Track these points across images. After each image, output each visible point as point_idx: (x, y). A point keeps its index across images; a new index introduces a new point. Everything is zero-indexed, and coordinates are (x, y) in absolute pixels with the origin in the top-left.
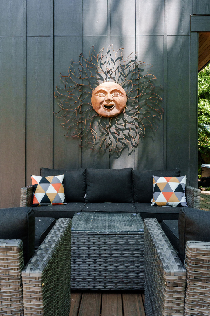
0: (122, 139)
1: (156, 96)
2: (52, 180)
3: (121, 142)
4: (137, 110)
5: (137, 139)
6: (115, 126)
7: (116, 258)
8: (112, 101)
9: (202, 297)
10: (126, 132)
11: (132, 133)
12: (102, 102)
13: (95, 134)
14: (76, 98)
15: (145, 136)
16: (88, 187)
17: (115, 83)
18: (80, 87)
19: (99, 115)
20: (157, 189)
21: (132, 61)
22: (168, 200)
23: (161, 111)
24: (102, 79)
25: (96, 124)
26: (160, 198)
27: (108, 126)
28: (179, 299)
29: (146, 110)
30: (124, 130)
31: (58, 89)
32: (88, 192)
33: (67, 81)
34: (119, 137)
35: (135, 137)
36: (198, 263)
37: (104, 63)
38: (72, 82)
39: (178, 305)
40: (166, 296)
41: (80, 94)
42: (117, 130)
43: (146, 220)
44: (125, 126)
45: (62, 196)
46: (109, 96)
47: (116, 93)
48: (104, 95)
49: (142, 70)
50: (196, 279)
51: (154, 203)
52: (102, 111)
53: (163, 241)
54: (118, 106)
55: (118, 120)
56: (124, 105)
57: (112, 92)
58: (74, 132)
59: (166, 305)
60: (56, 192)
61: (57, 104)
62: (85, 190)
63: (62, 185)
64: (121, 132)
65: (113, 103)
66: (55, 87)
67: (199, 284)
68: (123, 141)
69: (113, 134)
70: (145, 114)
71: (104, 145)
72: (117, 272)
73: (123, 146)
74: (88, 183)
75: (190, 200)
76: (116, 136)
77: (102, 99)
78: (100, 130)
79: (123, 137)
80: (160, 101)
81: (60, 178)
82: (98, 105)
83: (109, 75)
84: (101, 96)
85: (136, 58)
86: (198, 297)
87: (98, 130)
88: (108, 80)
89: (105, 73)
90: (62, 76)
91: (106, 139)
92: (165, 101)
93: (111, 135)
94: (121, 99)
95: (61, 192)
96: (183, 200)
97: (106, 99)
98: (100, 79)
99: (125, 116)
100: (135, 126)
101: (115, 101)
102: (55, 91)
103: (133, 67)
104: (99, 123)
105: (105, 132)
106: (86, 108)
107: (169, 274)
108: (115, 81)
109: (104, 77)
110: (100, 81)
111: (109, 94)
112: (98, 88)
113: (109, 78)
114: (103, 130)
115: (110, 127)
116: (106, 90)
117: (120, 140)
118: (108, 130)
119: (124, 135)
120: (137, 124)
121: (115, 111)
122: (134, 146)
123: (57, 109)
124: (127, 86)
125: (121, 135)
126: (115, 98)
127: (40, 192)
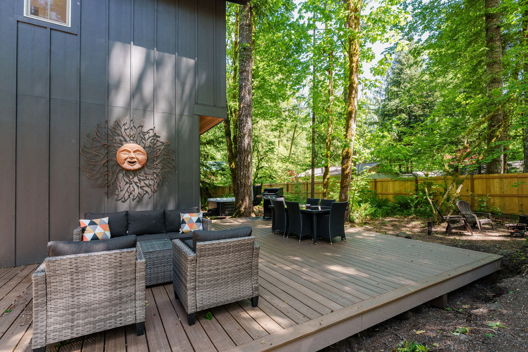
0: (144, 187)
1: (170, 156)
2: (99, 222)
3: (143, 189)
4: (155, 166)
5: (155, 186)
6: (138, 177)
7: (157, 265)
8: (134, 158)
9: (203, 263)
10: (147, 182)
11: (151, 182)
12: (127, 158)
13: (120, 183)
14: (102, 154)
15: (162, 184)
16: (129, 225)
17: (137, 145)
18: (106, 146)
19: (123, 169)
20: (184, 222)
21: (151, 129)
22: (191, 228)
23: (174, 167)
24: (126, 141)
25: (121, 175)
26: (186, 228)
27: (131, 177)
28: (194, 266)
29: (162, 166)
30: (145, 180)
31: (84, 146)
32: (129, 229)
33: (93, 140)
34: (141, 185)
35: (154, 185)
36: (201, 250)
37: (128, 129)
38: (98, 141)
39: (194, 268)
40: (189, 266)
41: (106, 151)
42: (139, 180)
43: (173, 240)
44: (146, 177)
45: (108, 234)
46: (133, 155)
47: (138, 152)
48: (128, 153)
49: (159, 137)
50: (200, 257)
51: (181, 232)
52: (126, 166)
53: (185, 247)
54: (140, 162)
55: (140, 173)
56: (144, 162)
57: (134, 152)
58: (99, 182)
59: (189, 270)
60: (104, 231)
61: (83, 158)
62: (127, 228)
63: (108, 225)
64: (142, 182)
65: (135, 160)
66: (81, 144)
67: (201, 258)
68: (144, 188)
69: (136, 183)
70: (161, 169)
71: (128, 192)
72: (158, 273)
73: (145, 192)
74: (130, 222)
75: (205, 227)
76: (138, 184)
77: (126, 156)
78: (125, 180)
79: (144, 185)
80: (173, 159)
81: (106, 220)
82: (122, 161)
83: (132, 138)
84: (125, 154)
85: (154, 128)
86: (201, 263)
87: (123, 180)
88: (131, 142)
89: (128, 136)
90: (88, 136)
91: (129, 187)
92: (177, 159)
93: (134, 184)
94: (142, 157)
95: (107, 231)
96: (201, 228)
97: (130, 157)
98: (124, 141)
99: (146, 169)
100: (154, 177)
101: (137, 159)
102: (81, 147)
103: (151, 134)
104: (123, 174)
105: (129, 182)
106: (111, 163)
107: (190, 256)
108: (137, 143)
109: (128, 139)
110: (124, 142)
111: (132, 153)
112: (123, 148)
113: (132, 140)
114: (127, 180)
115: (133, 178)
116: (129, 150)
117: (141, 188)
118: (132, 180)
119: (145, 184)
120: (155, 176)
121: (137, 166)
122: (153, 192)
123: (82, 162)
124: (147, 147)
125: (142, 184)
126: (137, 156)
127: (89, 233)
